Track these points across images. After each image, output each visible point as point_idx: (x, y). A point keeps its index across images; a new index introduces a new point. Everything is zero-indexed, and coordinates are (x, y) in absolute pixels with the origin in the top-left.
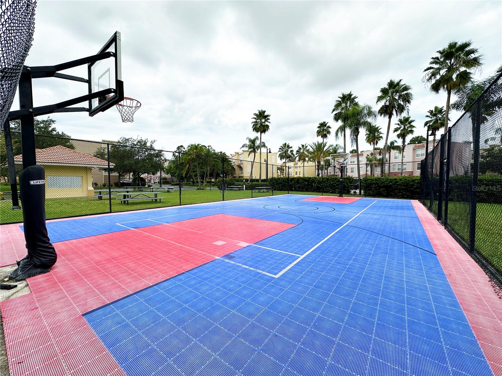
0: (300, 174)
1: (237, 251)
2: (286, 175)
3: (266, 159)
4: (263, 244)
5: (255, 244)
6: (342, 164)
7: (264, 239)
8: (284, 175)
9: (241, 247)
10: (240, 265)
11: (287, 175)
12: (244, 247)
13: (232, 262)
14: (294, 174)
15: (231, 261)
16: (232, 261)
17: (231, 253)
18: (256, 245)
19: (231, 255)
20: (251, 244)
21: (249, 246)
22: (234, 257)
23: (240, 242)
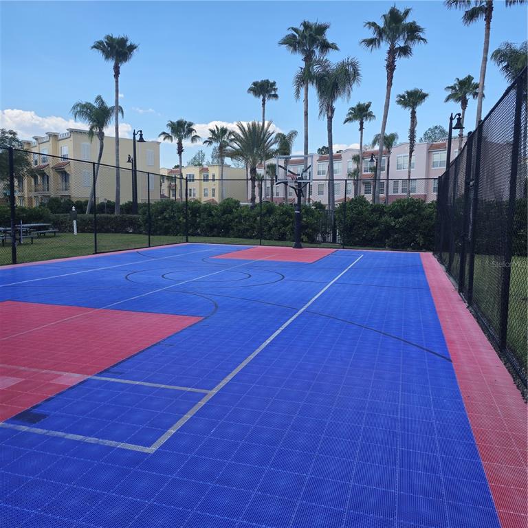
0: (214, 195)
1: (52, 398)
2: (181, 195)
3: (132, 157)
4: (121, 373)
5: (100, 374)
6: (300, 179)
7: (124, 361)
8: (178, 197)
9: (64, 386)
10: (61, 434)
11: (184, 197)
12: (71, 385)
13: (39, 431)
14: (200, 194)
15: (34, 427)
16: (37, 428)
17: (34, 407)
18: (104, 379)
19: (36, 411)
20: (89, 377)
21: (85, 381)
22: (44, 416)
23: (60, 376)
